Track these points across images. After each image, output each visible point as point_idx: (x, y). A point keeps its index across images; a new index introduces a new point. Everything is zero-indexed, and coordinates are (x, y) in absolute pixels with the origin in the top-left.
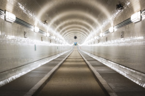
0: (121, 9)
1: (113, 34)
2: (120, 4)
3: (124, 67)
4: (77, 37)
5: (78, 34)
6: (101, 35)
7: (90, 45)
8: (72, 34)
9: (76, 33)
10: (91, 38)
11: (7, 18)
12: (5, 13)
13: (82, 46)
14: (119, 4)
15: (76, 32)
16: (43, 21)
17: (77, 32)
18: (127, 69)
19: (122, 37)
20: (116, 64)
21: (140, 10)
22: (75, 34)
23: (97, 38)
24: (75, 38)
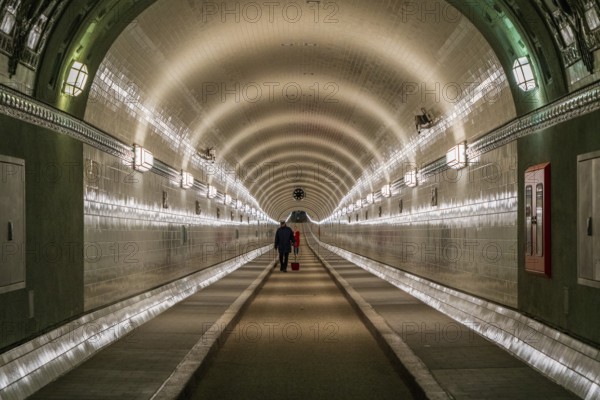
0: (429, 127)
1: (415, 191)
2: (424, 116)
3: (438, 287)
4: (306, 190)
5: (308, 182)
6: (386, 190)
7: (353, 222)
8: (288, 182)
9: (303, 178)
10: (357, 198)
11: (138, 162)
12: (134, 151)
13: (326, 226)
14: (421, 114)
15: (301, 175)
16: (202, 151)
17: (306, 175)
18: (445, 289)
19: (435, 202)
20: (422, 280)
21: (464, 139)
22: (297, 181)
23: (376, 201)
24: (299, 194)
